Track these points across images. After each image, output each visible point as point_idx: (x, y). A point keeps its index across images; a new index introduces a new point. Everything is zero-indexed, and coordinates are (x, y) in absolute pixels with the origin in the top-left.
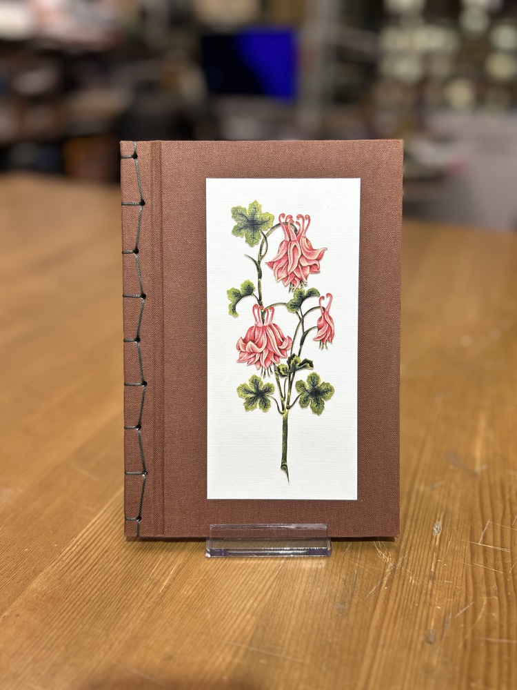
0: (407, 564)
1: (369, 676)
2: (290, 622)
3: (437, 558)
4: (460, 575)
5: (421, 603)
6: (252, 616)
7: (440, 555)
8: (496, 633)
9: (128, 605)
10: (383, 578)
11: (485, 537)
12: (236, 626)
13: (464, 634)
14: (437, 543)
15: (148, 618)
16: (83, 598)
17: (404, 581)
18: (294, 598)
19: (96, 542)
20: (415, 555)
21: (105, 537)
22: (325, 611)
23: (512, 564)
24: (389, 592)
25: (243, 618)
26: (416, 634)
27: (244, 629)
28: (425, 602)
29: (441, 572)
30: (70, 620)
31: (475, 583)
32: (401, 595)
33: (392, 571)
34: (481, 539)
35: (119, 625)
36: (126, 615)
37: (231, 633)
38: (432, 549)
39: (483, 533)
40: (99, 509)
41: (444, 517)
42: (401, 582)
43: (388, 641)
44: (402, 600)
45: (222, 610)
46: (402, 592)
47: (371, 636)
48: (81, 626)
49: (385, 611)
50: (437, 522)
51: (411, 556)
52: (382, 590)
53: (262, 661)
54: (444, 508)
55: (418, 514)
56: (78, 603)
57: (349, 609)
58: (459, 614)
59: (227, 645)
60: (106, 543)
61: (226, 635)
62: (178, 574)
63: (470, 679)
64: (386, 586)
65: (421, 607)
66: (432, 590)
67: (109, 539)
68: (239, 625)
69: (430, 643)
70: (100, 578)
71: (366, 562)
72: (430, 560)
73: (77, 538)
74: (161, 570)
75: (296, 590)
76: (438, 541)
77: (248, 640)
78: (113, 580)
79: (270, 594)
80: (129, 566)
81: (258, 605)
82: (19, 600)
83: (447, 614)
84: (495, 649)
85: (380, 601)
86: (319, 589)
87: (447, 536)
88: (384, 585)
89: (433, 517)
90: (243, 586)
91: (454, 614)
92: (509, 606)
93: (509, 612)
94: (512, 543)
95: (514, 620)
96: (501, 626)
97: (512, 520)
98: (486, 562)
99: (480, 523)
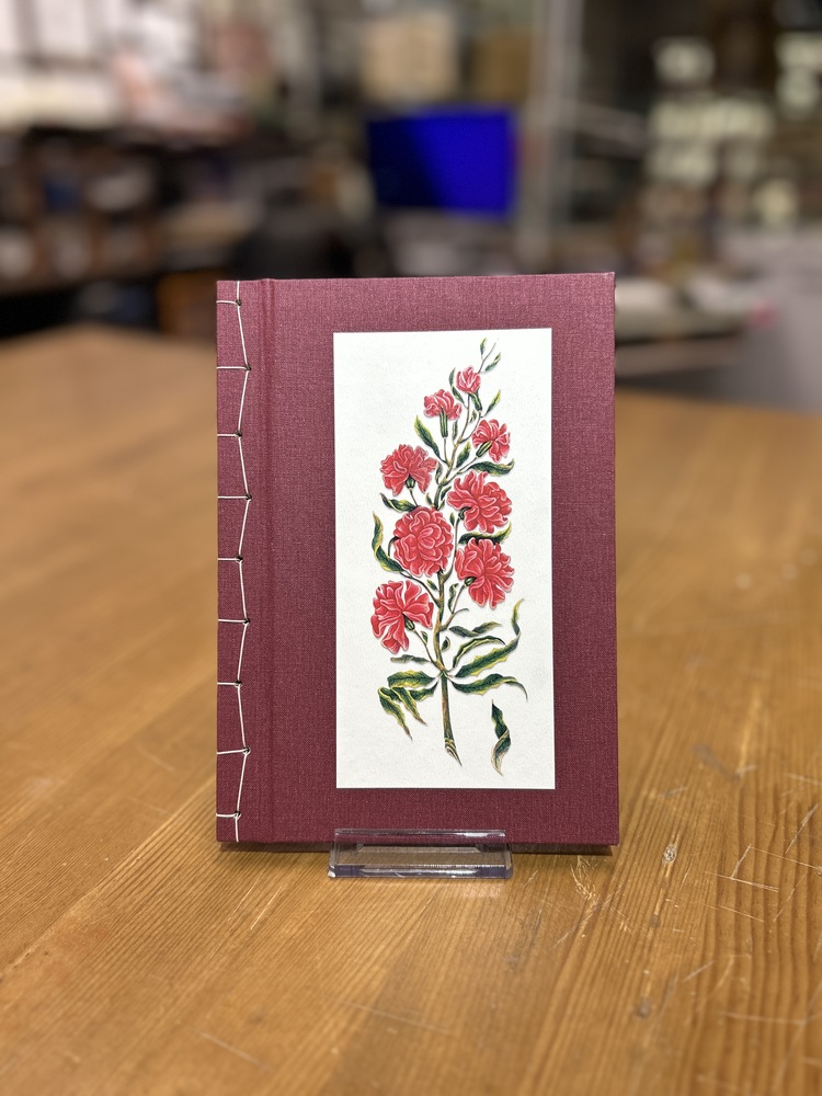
0: (619, 903)
1: (546, 1057)
2: (436, 977)
3: (666, 896)
4: (697, 922)
5: (635, 958)
6: (382, 967)
7: (670, 892)
8: (743, 1007)
9: (203, 946)
10: (580, 921)
11: (741, 869)
12: (357, 979)
13: (695, 1005)
14: (667, 875)
15: (231, 964)
16: (140, 933)
17: (612, 926)
18: (445, 945)
19: (164, 857)
20: (632, 890)
21: (178, 850)
22: (489, 964)
23: (779, 909)
24: (587, 942)
25: (369, 971)
26: (621, 1003)
27: (369, 984)
28: (640, 958)
29: (669, 916)
30: (119, 963)
31: (719, 933)
32: (606, 946)
33: (594, 913)
34: (736, 871)
35: (188, 972)
36: (199, 958)
37: (348, 990)
38: (659, 883)
39: (738, 863)
40: (173, 812)
41: (682, 838)
42: (607, 929)
43: (579, 1011)
44: (606, 954)
45: (339, 957)
46: (607, 943)
47: (555, 1002)
48: (134, 971)
49: (578, 968)
50: (671, 845)
51: (626, 891)
52: (577, 938)
53: (391, 1030)
54: (683, 824)
55: (643, 832)
56: (133, 940)
57: (526, 962)
58: (689, 978)
59: (342, 1005)
60: (178, 859)
61: (340, 993)
62: (278, 905)
63: (697, 1070)
64: (585, 932)
65: (633, 965)
66: (652, 941)
67: (183, 853)
68: (361, 980)
69: (642, 1016)
70: (166, 906)
71: (556, 898)
72: (654, 898)
73: (138, 850)
74: (255, 899)
75: (450, 934)
76: (668, 872)
77: (373, 999)
78: (185, 910)
79: (410, 937)
80: (209, 891)
81: (392, 953)
82: (50, 933)
83: (671, 975)
84: (740, 1029)
85: (573, 955)
86: (483, 934)
87: (683, 865)
88: (581, 931)
89: (665, 837)
90: (372, 925)
91: (682, 977)
92: (767, 969)
93: (767, 978)
94: (783, 879)
95: (773, 989)
96: (752, 997)
97: (786, 845)
98: (739, 904)
99: (736, 849)
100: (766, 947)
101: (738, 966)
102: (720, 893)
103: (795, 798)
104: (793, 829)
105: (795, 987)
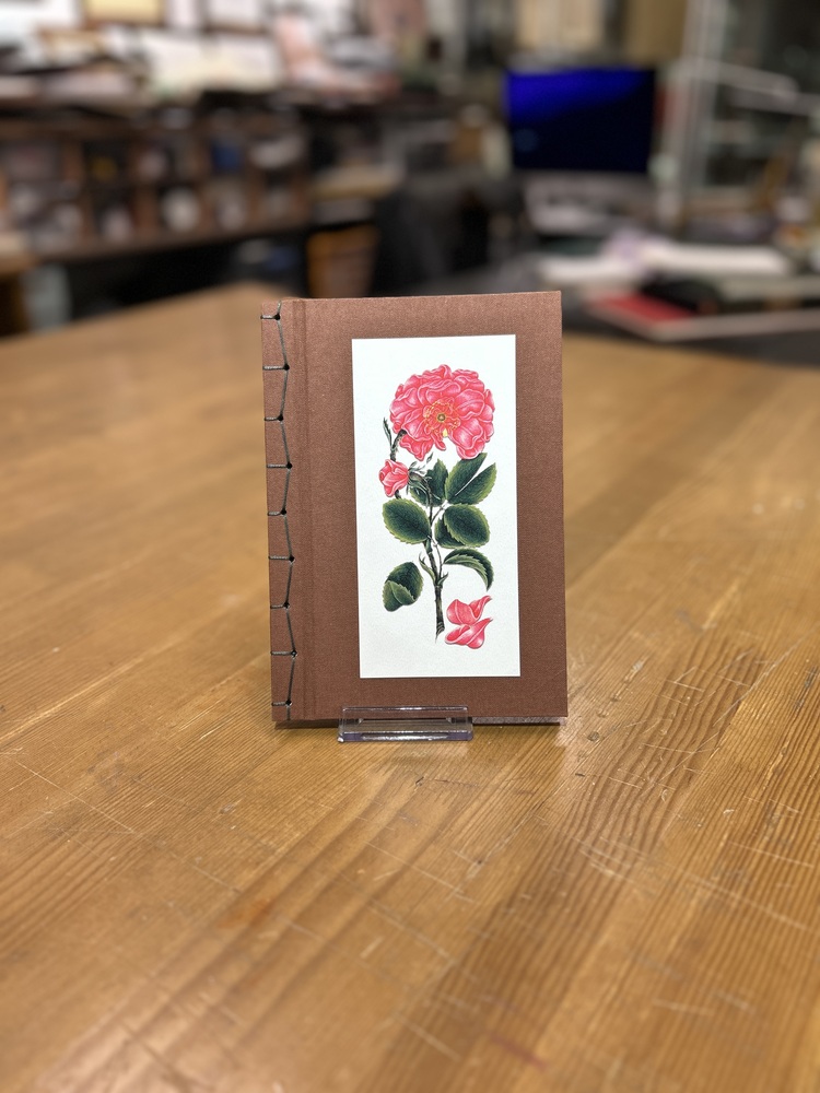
4: (644, 701)
7: (630, 685)
8: (657, 742)
11: (683, 678)
13: (627, 739)
23: (701, 700)
29: (625, 697)
31: (655, 708)
34: (679, 679)
39: (683, 675)
41: (649, 659)
50: (639, 662)
54: (652, 652)
58: (628, 726)
63: (618, 766)
83: (616, 724)
84: (652, 751)
87: (644, 673)
91: (623, 726)
92: (680, 727)
93: (678, 731)
94: (710, 685)
95: (680, 737)
96: (665, 738)
97: (720, 669)
98: (674, 696)
99: (684, 668)
100: (683, 718)
101: (661, 725)
102: (663, 689)
103: (739, 644)
104: (729, 661)
105: (695, 736)
